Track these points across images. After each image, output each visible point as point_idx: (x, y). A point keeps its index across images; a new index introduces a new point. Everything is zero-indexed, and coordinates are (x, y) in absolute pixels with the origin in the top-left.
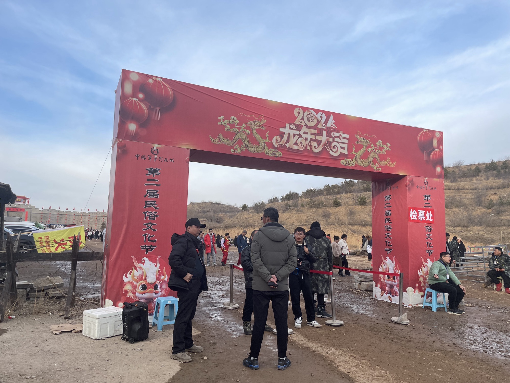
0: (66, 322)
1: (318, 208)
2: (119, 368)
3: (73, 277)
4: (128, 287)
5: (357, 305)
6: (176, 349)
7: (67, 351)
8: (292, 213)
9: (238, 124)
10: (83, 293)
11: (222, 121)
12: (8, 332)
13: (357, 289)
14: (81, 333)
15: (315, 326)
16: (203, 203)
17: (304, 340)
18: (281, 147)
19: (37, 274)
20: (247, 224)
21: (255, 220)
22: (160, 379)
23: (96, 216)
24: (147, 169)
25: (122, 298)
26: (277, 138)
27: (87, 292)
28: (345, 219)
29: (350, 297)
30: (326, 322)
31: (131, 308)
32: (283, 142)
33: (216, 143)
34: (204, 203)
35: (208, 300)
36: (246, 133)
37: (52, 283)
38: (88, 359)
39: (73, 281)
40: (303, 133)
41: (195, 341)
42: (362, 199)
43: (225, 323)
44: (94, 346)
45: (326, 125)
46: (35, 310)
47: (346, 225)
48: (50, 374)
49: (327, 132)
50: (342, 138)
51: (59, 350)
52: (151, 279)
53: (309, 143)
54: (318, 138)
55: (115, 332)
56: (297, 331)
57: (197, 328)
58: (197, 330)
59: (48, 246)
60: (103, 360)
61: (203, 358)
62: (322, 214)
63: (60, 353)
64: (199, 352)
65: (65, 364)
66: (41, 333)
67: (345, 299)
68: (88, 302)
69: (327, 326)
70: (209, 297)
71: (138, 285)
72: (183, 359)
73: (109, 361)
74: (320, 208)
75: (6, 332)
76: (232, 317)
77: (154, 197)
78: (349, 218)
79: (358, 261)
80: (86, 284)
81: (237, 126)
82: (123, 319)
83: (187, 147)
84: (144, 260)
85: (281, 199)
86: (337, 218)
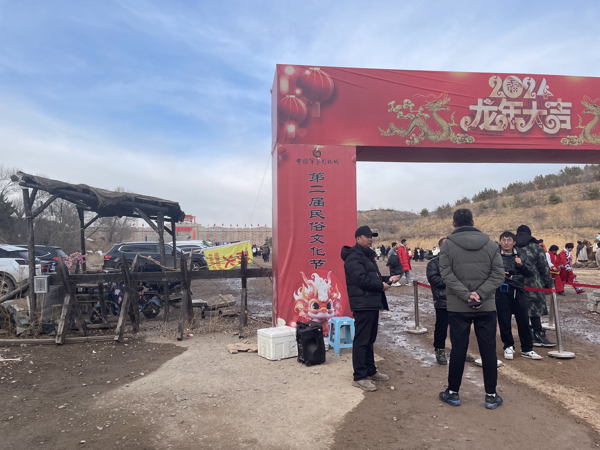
0: (241, 341)
1: (527, 207)
2: (298, 391)
3: (244, 295)
4: (299, 306)
5: (594, 333)
6: (358, 376)
7: (244, 370)
8: (489, 215)
9: (414, 108)
10: (254, 312)
11: (393, 108)
12: (188, 350)
13: (593, 312)
14: (257, 353)
15: (533, 358)
16: (372, 210)
17: (519, 374)
18: (473, 130)
19: (209, 293)
20: (428, 233)
21: (439, 228)
22: (343, 407)
23: (260, 231)
24: (310, 175)
25: (294, 317)
26: (466, 119)
27: (258, 311)
28: (569, 220)
29: (582, 323)
30: (549, 353)
31: (305, 328)
32: (475, 124)
33: (386, 135)
34: (374, 210)
35: (388, 322)
36: (424, 118)
37: (224, 301)
38: (266, 380)
39: (244, 299)
40: (503, 109)
41: (378, 368)
42: (593, 191)
43: (412, 349)
44: (270, 367)
45: (536, 94)
46: (211, 329)
47: (570, 228)
48: (231, 394)
49: (538, 104)
50: (561, 109)
51: (237, 369)
52: (323, 297)
53: (512, 121)
54: (526, 112)
55: (291, 353)
56: (509, 364)
57: (379, 353)
58: (379, 356)
59: (218, 263)
60: (281, 382)
61: (390, 388)
62: (532, 215)
63: (238, 373)
64: (384, 381)
65: (244, 384)
66: (218, 351)
67: (575, 325)
68: (260, 322)
69: (551, 358)
70: (389, 319)
71: (309, 303)
72: (366, 387)
73: (287, 383)
74: (530, 207)
75: (186, 351)
76: (420, 342)
77: (319, 205)
78: (574, 218)
79: (591, 275)
80: (256, 302)
81: (412, 110)
82: (298, 340)
83: (353, 144)
84: (313, 276)
85: (473, 200)
86: (556, 219)
